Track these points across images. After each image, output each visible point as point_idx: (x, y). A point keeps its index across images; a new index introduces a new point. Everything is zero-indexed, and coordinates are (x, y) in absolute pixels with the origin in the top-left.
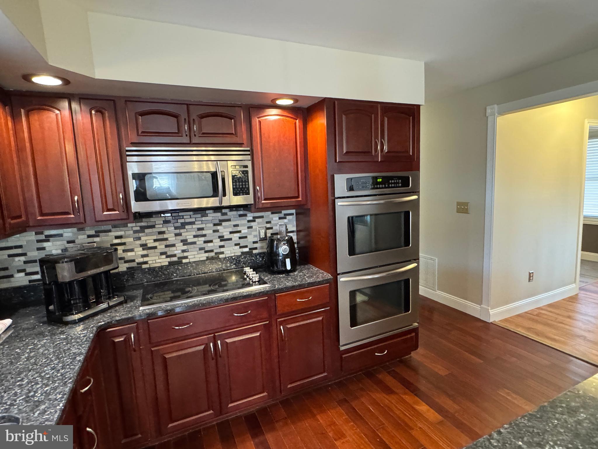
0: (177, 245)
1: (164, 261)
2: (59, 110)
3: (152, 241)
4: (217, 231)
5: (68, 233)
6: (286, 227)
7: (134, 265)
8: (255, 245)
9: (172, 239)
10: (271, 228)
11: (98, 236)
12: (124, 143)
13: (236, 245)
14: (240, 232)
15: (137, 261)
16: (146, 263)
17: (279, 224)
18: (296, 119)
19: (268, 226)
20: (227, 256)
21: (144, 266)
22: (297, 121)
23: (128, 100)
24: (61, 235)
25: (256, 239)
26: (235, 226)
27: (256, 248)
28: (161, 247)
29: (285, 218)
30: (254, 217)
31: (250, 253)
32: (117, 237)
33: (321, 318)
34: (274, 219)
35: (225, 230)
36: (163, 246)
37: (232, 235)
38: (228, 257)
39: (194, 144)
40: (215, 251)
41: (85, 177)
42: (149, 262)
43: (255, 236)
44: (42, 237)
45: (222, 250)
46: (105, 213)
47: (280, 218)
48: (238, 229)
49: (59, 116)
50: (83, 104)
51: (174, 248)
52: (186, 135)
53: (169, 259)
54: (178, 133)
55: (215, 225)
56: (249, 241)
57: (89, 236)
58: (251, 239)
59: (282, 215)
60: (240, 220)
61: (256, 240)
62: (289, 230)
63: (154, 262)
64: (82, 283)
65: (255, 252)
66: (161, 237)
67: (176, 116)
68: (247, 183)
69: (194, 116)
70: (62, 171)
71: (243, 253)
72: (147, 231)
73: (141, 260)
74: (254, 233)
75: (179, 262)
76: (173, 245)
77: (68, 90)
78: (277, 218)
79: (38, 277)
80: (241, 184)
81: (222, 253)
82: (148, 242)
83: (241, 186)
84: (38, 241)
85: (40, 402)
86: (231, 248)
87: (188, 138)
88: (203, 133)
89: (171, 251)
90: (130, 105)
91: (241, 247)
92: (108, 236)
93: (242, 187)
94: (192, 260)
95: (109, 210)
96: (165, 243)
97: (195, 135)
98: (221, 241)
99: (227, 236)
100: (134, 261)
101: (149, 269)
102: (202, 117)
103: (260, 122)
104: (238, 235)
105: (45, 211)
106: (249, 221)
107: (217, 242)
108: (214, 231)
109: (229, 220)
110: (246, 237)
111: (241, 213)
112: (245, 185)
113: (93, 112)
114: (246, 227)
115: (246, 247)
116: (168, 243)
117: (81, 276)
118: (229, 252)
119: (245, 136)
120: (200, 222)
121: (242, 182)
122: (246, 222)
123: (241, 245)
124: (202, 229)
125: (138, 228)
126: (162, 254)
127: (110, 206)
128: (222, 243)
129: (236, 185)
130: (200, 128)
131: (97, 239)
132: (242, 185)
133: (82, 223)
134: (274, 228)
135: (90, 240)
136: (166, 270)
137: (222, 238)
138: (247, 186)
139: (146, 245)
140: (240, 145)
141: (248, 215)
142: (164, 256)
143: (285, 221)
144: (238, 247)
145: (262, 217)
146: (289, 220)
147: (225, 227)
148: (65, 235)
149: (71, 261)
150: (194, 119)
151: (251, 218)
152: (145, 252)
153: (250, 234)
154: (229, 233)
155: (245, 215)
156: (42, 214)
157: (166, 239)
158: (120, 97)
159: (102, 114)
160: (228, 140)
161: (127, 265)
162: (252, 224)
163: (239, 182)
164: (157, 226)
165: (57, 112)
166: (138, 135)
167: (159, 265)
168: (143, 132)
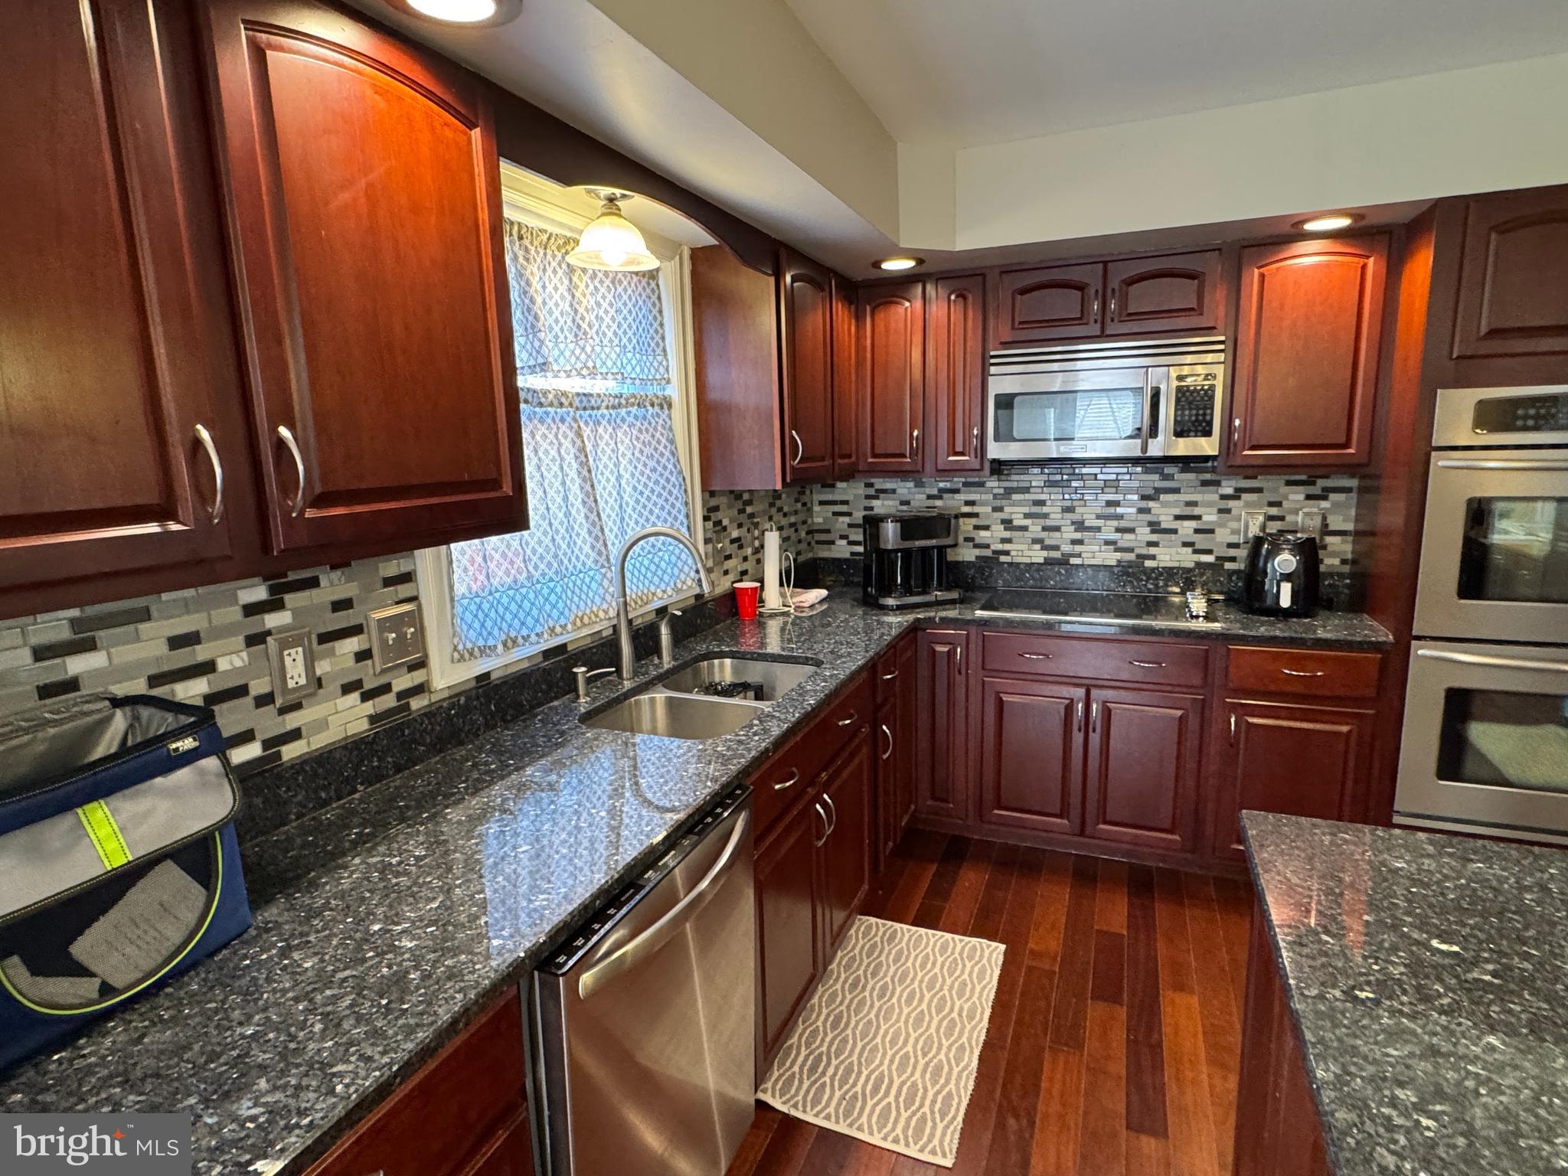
0: (1063, 529)
1: (1038, 556)
2: (909, 301)
3: (1022, 516)
4: (1148, 511)
5: (905, 488)
6: (1324, 518)
7: (987, 553)
8: (1232, 552)
9: (1056, 517)
10: (1282, 518)
11: (941, 498)
12: (991, 343)
13: (1185, 544)
14: (1198, 518)
15: (993, 547)
16: (1007, 553)
17: (1305, 510)
18: (1368, 257)
19: (1274, 511)
20: (1162, 565)
21: (1003, 559)
22: (1371, 261)
23: (1006, 271)
24: (894, 491)
25: (1234, 539)
26: (1189, 504)
27: (1233, 559)
28: (1035, 528)
29: (1325, 498)
30: (1237, 490)
31: (1216, 567)
32: (968, 503)
33: (1345, 729)
34: (1291, 497)
35: (1164, 512)
36: (1039, 528)
37: (1179, 522)
38: (1164, 568)
39: (1107, 336)
40: (1138, 551)
41: (931, 401)
42: (1013, 553)
43: (1236, 532)
44: (871, 491)
45: (1153, 551)
46: (951, 458)
47: (1309, 497)
48: (1196, 511)
49: (909, 310)
50: (942, 287)
51: (1057, 534)
52: (1096, 321)
53: (1045, 553)
54: (1081, 319)
55: (1144, 498)
56: (1218, 540)
57: (929, 497)
58: (1223, 536)
59: (1315, 490)
60: (1203, 493)
61: (1236, 541)
62: (1332, 528)
63: (1020, 553)
64: (907, 554)
65: (1228, 566)
66: (1036, 509)
67: (1081, 287)
68: (1209, 411)
69: (1114, 283)
70: (903, 391)
71: (1198, 564)
72: (1015, 497)
73: (1000, 547)
74: (1234, 525)
75: (1064, 561)
76: (1057, 529)
77: (923, 269)
78: (1302, 497)
79: (860, 549)
80: (1194, 412)
81: (1153, 557)
82: (1013, 516)
83: (1193, 418)
84: (868, 497)
85: (842, 656)
86: (1173, 551)
87: (1098, 325)
88: (1130, 315)
89: (1051, 539)
90: (1007, 278)
91: (1196, 552)
92: (953, 499)
93: (1197, 420)
94: (1086, 562)
95: (956, 454)
96: (1042, 522)
97: (1112, 320)
98: (1153, 532)
99: (1167, 522)
100: (987, 546)
101: (1011, 564)
102: (1131, 282)
103: (1262, 276)
104: (1193, 524)
105: (878, 451)
106: (1224, 497)
107: (1144, 534)
108: (1141, 511)
109: (1177, 491)
110: (1212, 531)
111: (1208, 476)
112: (1204, 415)
113: (953, 297)
114: (1215, 510)
115: (1209, 552)
116: (1049, 523)
117: (908, 544)
118: (1168, 558)
119: (1221, 311)
120: (1114, 490)
121: (1198, 409)
122: (1216, 497)
123: (1197, 547)
124: (1117, 504)
125: (1002, 491)
126: (1035, 541)
127: (959, 449)
128: (1154, 538)
129: (1183, 415)
130: (1123, 304)
131: (938, 503)
132: (1197, 415)
133: (918, 472)
134: (1289, 518)
135: (931, 503)
136: (1038, 570)
137: (1155, 527)
138: (1208, 418)
139: (1010, 521)
140: (1210, 329)
141: (1224, 483)
142: (1038, 547)
143: (1324, 504)
144: (1190, 550)
145: (1259, 490)
146: (1334, 504)
147: (1165, 505)
148: (899, 491)
149: (897, 521)
150: (1113, 290)
151: (1230, 491)
152: (1007, 534)
153: (1222, 525)
154: (1172, 518)
155: (1217, 483)
156: (874, 456)
157: (1046, 516)
158: (992, 268)
159: (965, 298)
160: (1181, 322)
161: (977, 552)
162: (1231, 504)
163: (1190, 409)
164: (1032, 490)
165: (907, 304)
166: (1013, 328)
167: (1028, 560)
168: (1021, 323)
